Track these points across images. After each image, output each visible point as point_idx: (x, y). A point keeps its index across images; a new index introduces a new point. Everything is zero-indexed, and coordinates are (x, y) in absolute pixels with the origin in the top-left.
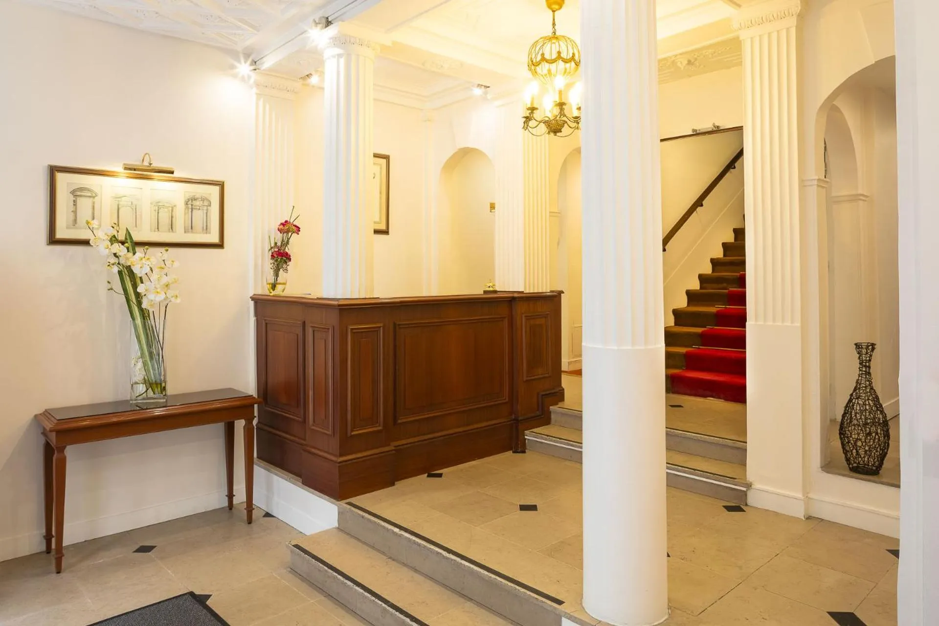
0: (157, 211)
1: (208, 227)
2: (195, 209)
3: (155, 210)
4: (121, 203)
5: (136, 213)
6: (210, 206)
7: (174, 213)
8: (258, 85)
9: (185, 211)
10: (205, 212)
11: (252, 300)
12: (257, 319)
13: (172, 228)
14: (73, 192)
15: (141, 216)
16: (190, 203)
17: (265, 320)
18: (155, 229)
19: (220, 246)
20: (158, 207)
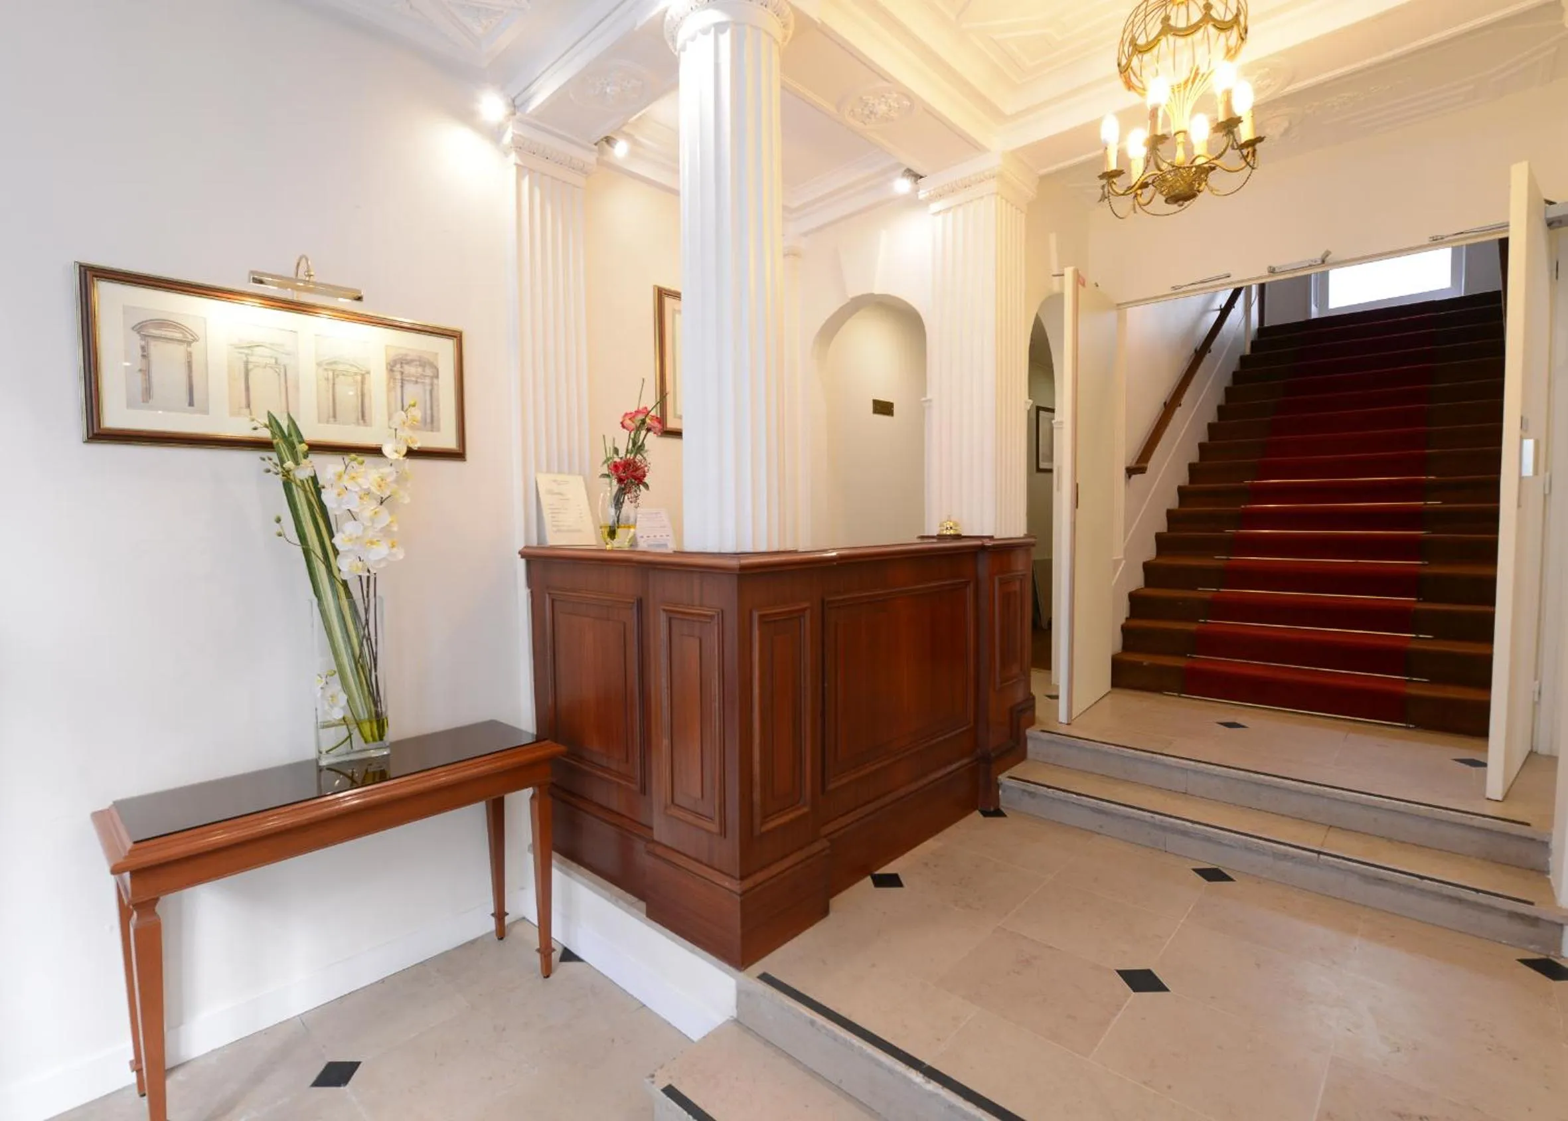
0: (331, 382)
1: (435, 419)
2: (408, 381)
3: (327, 379)
4: (251, 359)
5: (286, 382)
6: (437, 377)
7: (366, 387)
8: (520, 146)
9: (388, 384)
10: (428, 388)
11: (522, 557)
12: (531, 592)
13: (363, 416)
14: (140, 328)
15: (297, 388)
16: (397, 366)
17: (549, 594)
18: (329, 417)
19: (458, 455)
20: (332, 372)
